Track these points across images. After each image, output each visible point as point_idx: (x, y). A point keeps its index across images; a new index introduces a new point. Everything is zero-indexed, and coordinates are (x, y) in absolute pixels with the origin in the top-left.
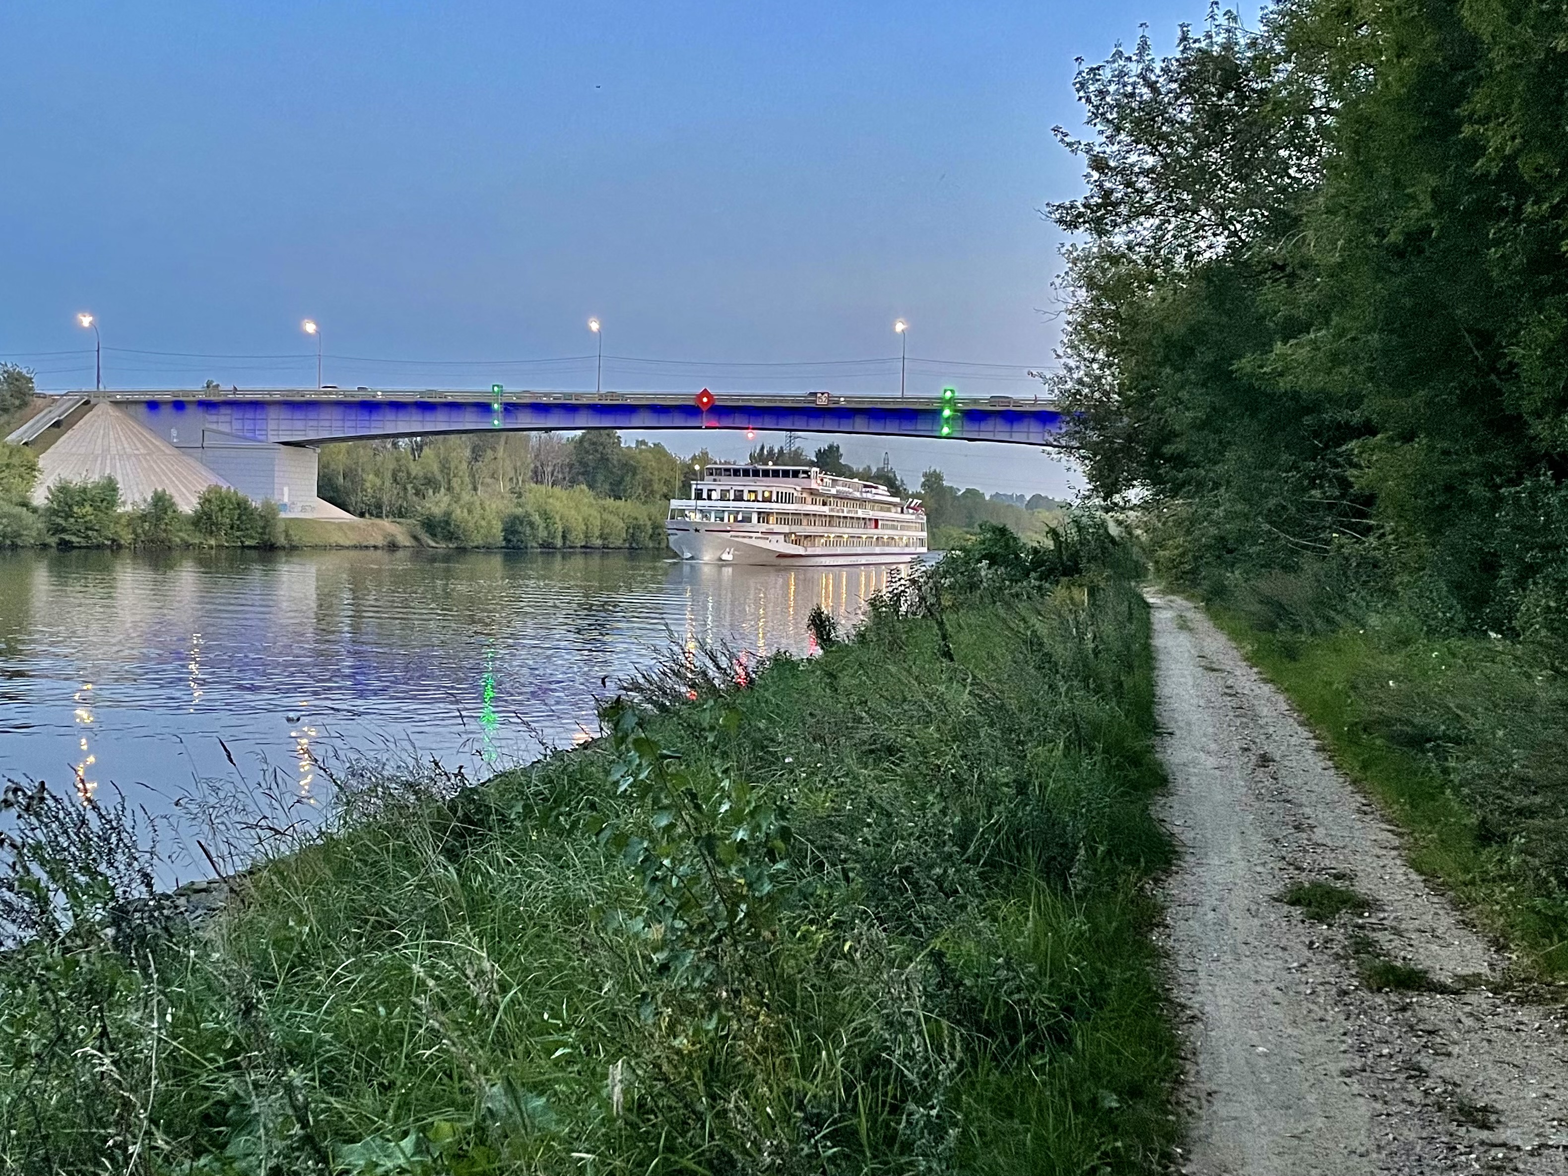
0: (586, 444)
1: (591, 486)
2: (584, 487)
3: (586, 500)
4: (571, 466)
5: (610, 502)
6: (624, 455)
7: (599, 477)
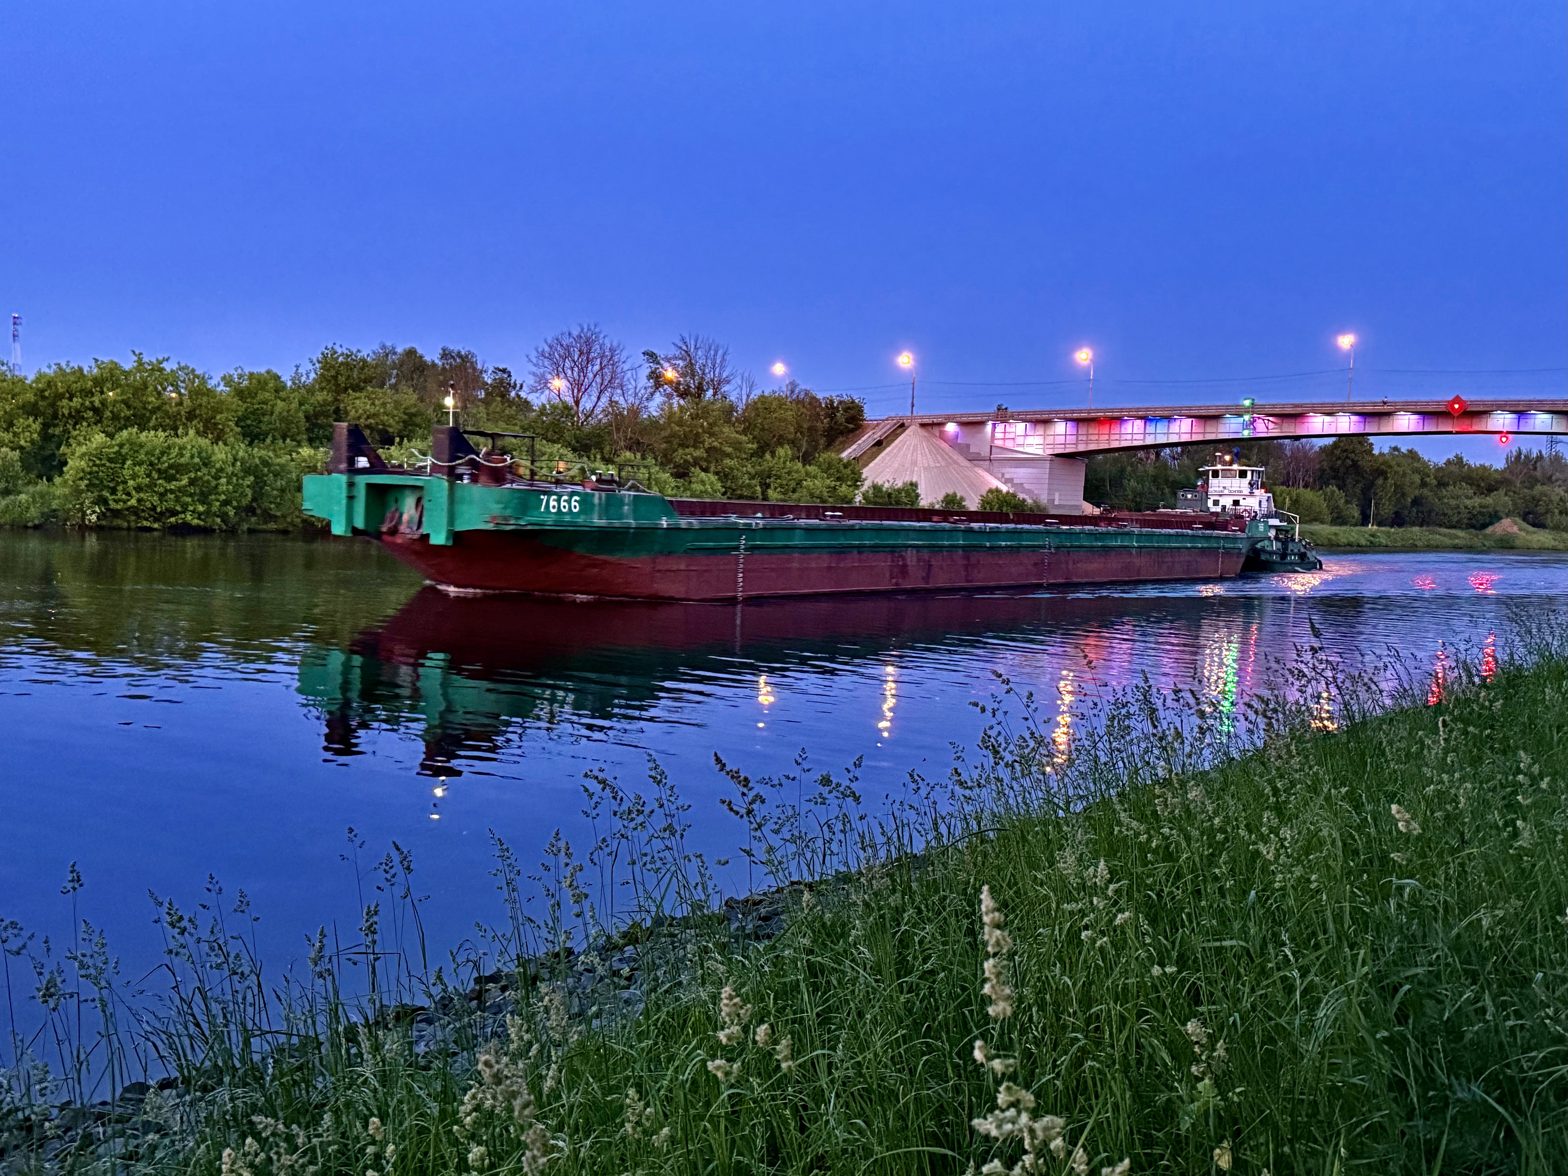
0: (1337, 451)
1: (1340, 487)
2: (1335, 488)
4: (1322, 470)
6: (1377, 461)
7: (1349, 481)
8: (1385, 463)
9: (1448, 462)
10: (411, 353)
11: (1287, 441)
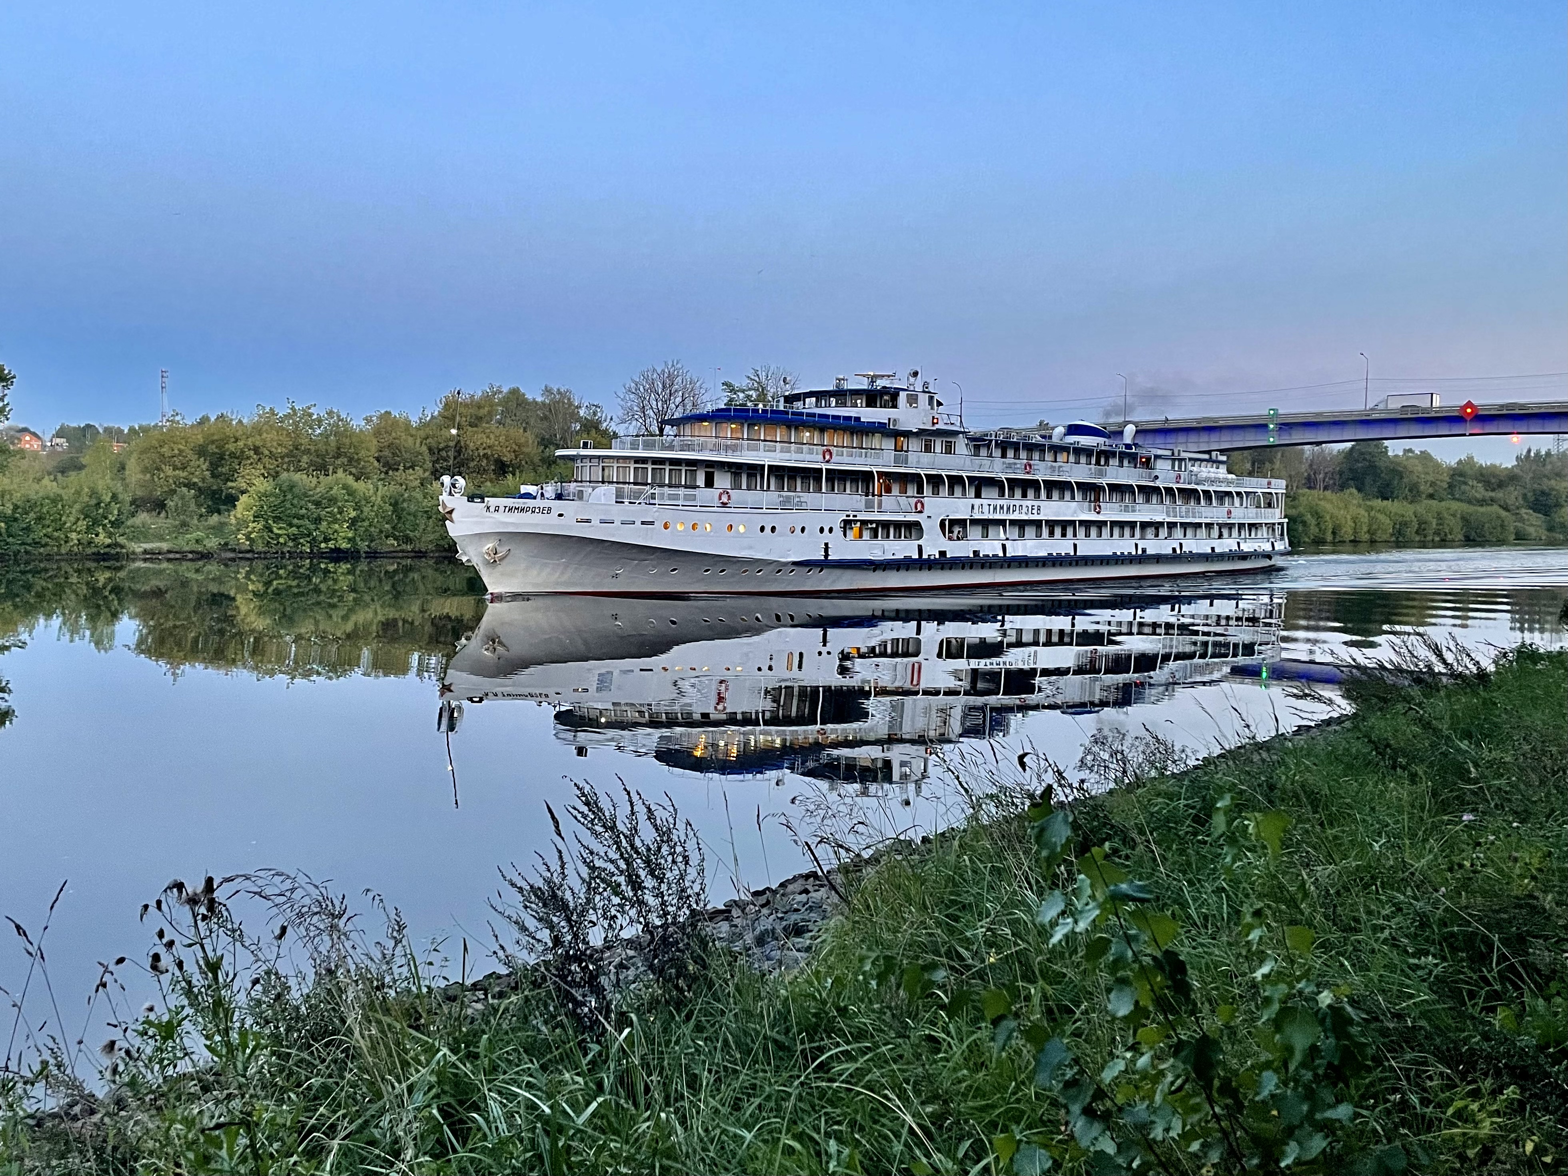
0: (1355, 455)
1: (1359, 490)
2: (1354, 491)
3: (1355, 502)
4: (1341, 473)
5: (1378, 503)
6: (1392, 462)
7: (1368, 480)
8: (1399, 464)
9: (1460, 462)
10: (515, 392)
11: (1307, 447)
